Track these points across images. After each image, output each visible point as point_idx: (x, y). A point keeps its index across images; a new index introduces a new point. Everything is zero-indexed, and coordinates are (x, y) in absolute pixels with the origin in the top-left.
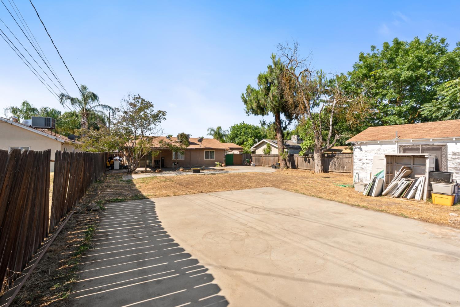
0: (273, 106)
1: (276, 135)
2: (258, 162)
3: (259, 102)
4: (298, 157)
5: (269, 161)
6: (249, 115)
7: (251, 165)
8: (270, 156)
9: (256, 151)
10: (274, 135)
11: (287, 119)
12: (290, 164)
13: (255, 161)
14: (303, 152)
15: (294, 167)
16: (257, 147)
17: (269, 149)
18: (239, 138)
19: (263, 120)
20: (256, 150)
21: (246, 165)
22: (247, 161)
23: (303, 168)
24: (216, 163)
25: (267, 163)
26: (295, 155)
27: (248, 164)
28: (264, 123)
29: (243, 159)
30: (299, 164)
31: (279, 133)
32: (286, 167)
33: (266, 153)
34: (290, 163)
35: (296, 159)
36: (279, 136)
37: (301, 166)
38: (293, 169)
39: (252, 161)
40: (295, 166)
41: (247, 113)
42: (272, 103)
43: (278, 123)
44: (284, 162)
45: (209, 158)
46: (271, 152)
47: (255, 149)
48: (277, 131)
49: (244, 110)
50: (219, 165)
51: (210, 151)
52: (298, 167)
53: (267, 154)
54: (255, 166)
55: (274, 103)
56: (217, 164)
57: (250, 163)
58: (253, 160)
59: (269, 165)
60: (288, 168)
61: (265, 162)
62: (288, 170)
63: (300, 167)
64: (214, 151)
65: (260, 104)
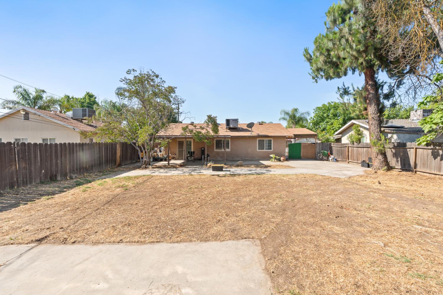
0: (354, 53)
1: (366, 109)
2: (342, 155)
3: (329, 55)
4: (416, 148)
5: (358, 154)
6: (316, 81)
7: (330, 159)
8: (360, 145)
9: (343, 139)
10: (362, 109)
11: (390, 78)
12: (397, 161)
13: (337, 154)
14: (428, 139)
15: (406, 167)
16: (343, 133)
17: (359, 134)
18: (326, 122)
19: (343, 87)
20: (342, 137)
21: (322, 160)
22: (324, 154)
23: (428, 171)
24: (271, 156)
25: (355, 158)
26: (409, 144)
27: (325, 158)
28: (346, 92)
29: (317, 150)
30: (418, 162)
31: (371, 104)
32: (386, 167)
33: (353, 142)
34: (397, 159)
35: (411, 154)
36: (372, 109)
37: (424, 167)
38: (404, 173)
39: (332, 154)
40: (409, 165)
41: (313, 78)
42: (351, 47)
43: (369, 87)
44: (380, 157)
45: (263, 149)
46: (362, 140)
47: (341, 135)
48: (368, 101)
49: (309, 73)
50: (275, 158)
51: (265, 139)
52: (415, 168)
53: (355, 143)
54: (337, 161)
55: (354, 47)
56: (272, 158)
57: (328, 156)
58: (334, 153)
59: (357, 161)
60: (390, 168)
61: (351, 155)
62: (389, 173)
63: (420, 167)
64: (272, 139)
65: (331, 57)
